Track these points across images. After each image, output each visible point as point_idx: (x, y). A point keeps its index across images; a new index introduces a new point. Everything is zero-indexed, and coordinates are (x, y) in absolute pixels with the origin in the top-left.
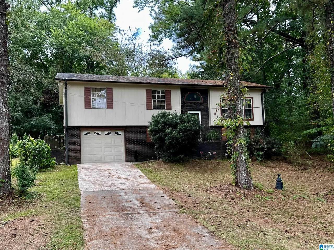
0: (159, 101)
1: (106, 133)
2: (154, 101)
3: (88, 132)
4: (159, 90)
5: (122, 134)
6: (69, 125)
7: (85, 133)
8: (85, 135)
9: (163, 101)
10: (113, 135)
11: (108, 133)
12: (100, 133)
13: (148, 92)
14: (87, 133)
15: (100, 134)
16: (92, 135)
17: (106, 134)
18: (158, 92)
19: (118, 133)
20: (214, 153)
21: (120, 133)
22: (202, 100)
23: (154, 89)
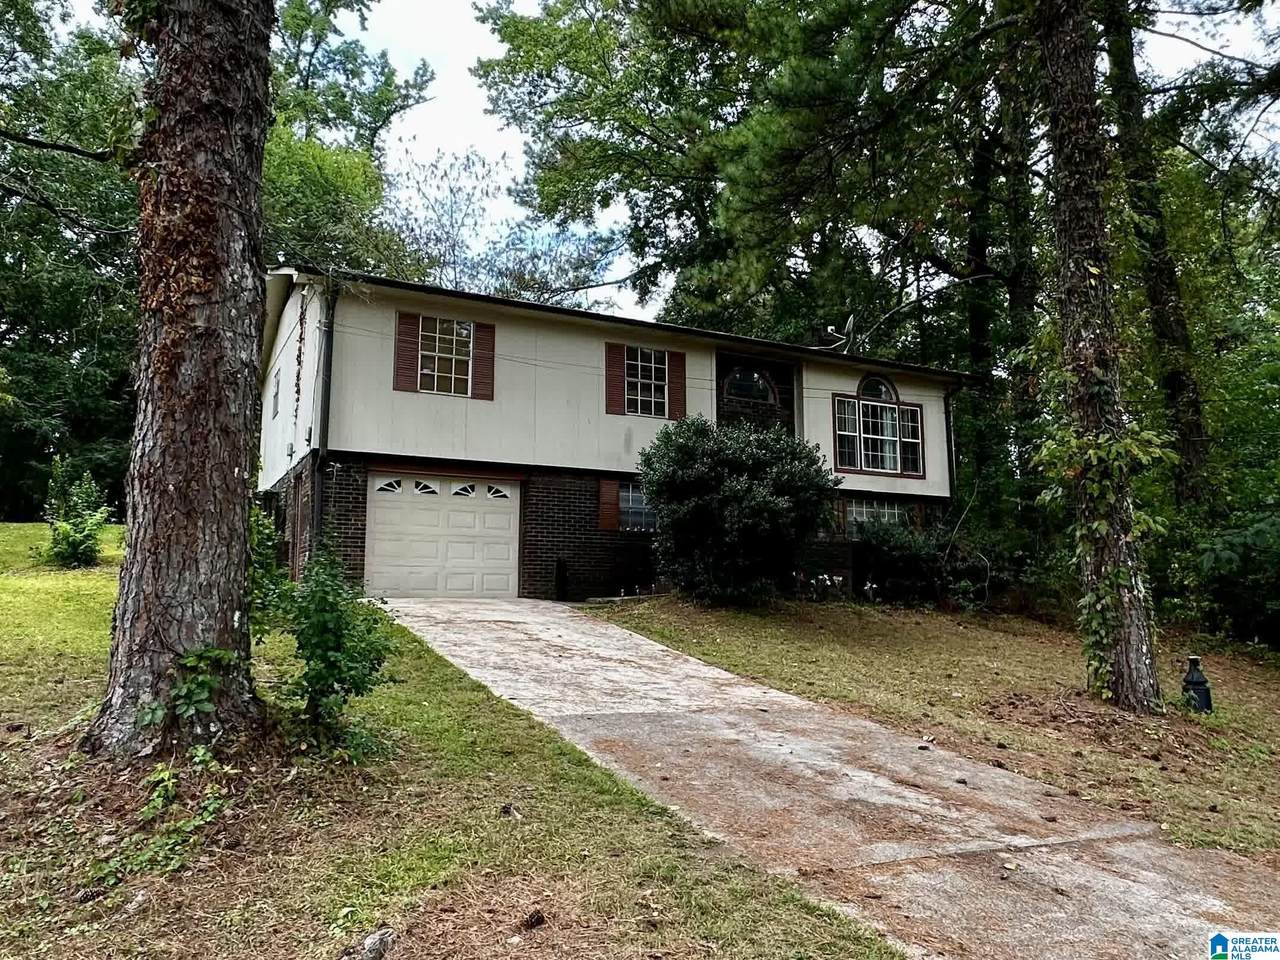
0: (646, 388)
1: (456, 487)
2: (633, 386)
3: (392, 480)
4: (650, 348)
5: (513, 495)
6: (332, 446)
7: (381, 483)
8: (381, 489)
9: (660, 390)
10: (481, 497)
11: (464, 489)
12: (434, 486)
13: (613, 353)
14: (390, 485)
15: (433, 492)
16: (408, 491)
17: (457, 493)
18: (646, 358)
19: (499, 491)
20: (838, 579)
21: (506, 491)
22: (775, 399)
23: (633, 345)
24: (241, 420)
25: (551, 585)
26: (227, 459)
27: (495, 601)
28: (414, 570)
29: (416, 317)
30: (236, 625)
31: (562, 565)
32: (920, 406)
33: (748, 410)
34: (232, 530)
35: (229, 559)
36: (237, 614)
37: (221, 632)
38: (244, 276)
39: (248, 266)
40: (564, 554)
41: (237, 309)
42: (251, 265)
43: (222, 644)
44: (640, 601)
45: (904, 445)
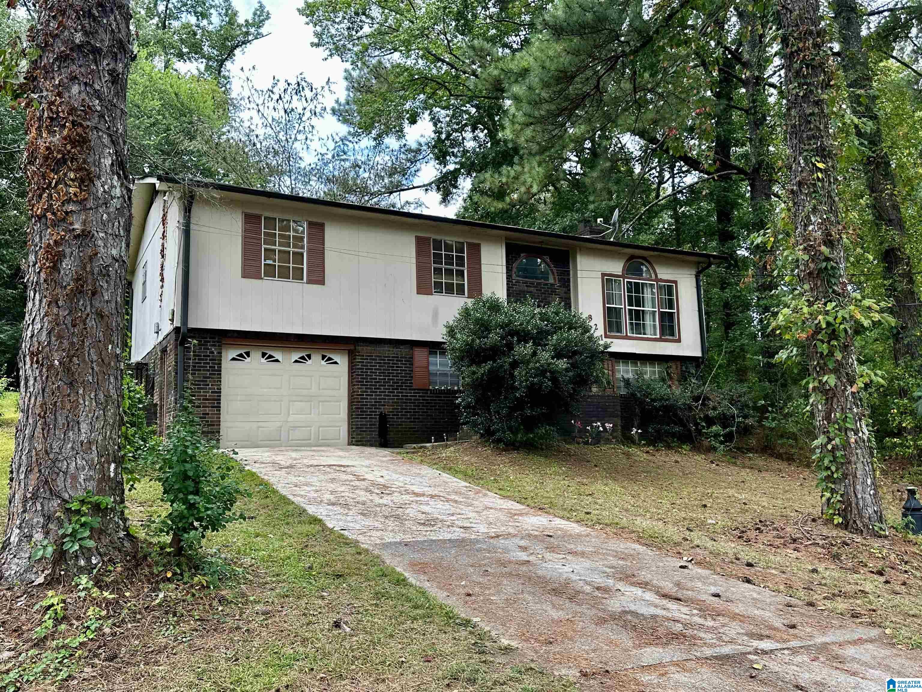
0: (449, 272)
1: (296, 356)
2: (438, 271)
3: (242, 351)
4: (451, 240)
5: (342, 361)
6: (192, 324)
7: (233, 353)
9: (461, 274)
10: (316, 363)
11: (302, 358)
12: (278, 355)
13: (421, 243)
14: (241, 355)
15: (277, 361)
16: (256, 360)
17: (296, 361)
18: (449, 248)
19: (330, 359)
20: (609, 426)
21: (336, 358)
22: (555, 279)
23: (438, 237)
24: (113, 305)
25: (375, 434)
26: (102, 339)
27: (329, 448)
28: (260, 424)
29: (259, 217)
30: (112, 475)
31: (383, 418)
32: (675, 282)
33: (532, 289)
34: (108, 397)
35: (105, 420)
36: (113, 466)
37: (100, 481)
38: (112, 186)
39: (116, 177)
40: (386, 409)
41: (108, 214)
42: (119, 177)
43: (100, 492)
44: (446, 446)
45: (662, 314)
